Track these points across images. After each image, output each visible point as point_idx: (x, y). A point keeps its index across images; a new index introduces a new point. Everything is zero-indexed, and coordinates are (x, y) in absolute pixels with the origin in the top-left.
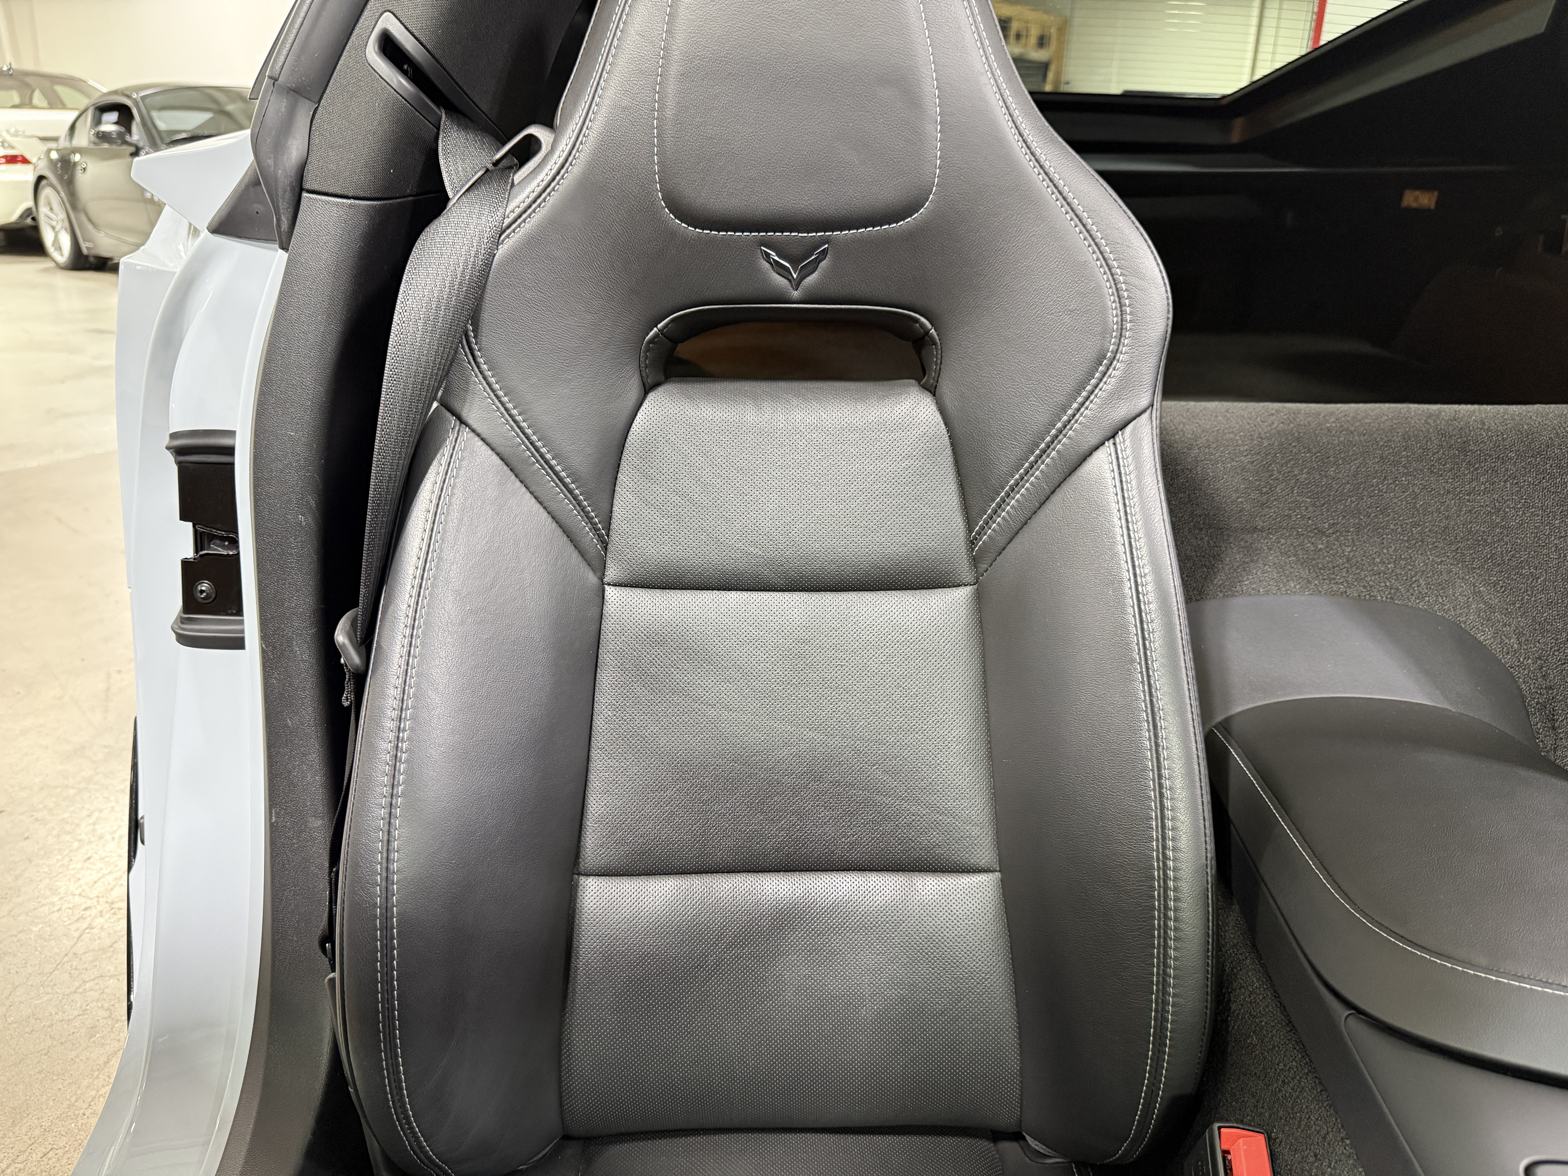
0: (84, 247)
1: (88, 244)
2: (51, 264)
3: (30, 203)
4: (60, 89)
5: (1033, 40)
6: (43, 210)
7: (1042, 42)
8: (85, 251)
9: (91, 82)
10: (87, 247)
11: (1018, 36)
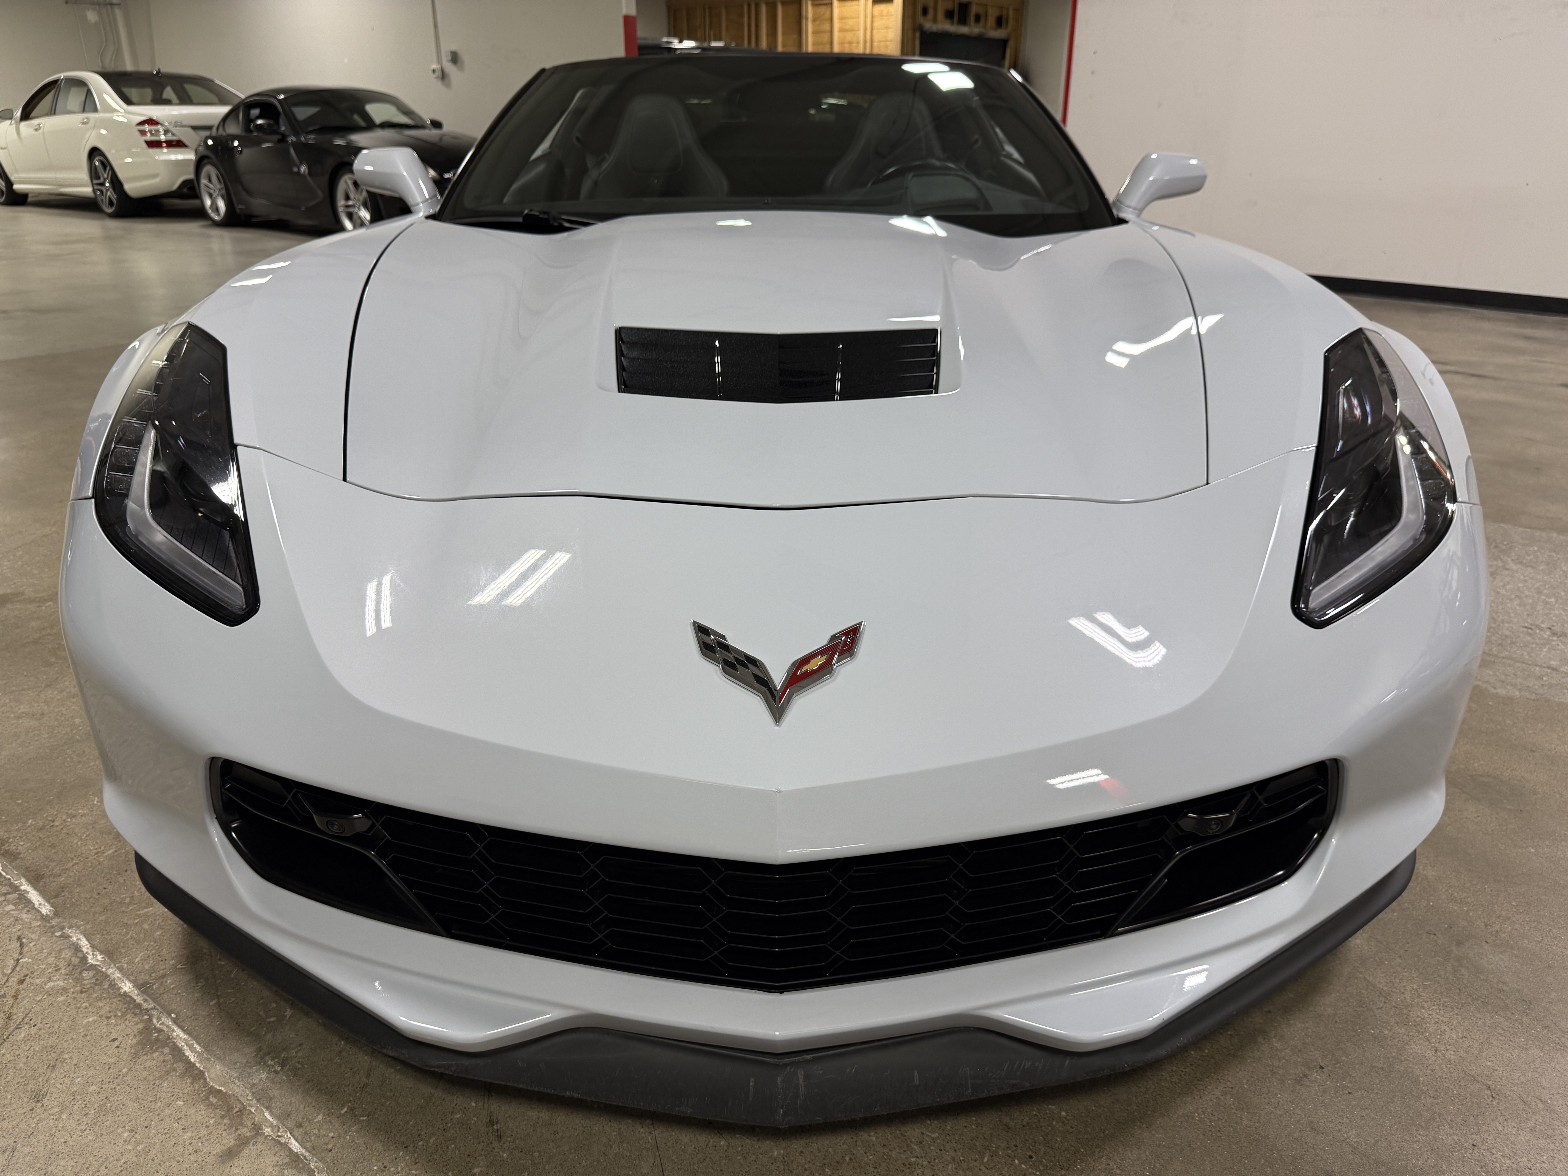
0: (239, 207)
1: (240, 207)
2: (210, 222)
3: (191, 176)
4: (189, 87)
5: (991, 21)
6: (204, 181)
7: (1000, 22)
8: (238, 211)
9: (217, 82)
10: (239, 209)
11: (978, 18)
